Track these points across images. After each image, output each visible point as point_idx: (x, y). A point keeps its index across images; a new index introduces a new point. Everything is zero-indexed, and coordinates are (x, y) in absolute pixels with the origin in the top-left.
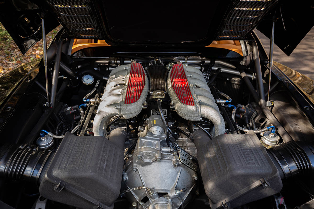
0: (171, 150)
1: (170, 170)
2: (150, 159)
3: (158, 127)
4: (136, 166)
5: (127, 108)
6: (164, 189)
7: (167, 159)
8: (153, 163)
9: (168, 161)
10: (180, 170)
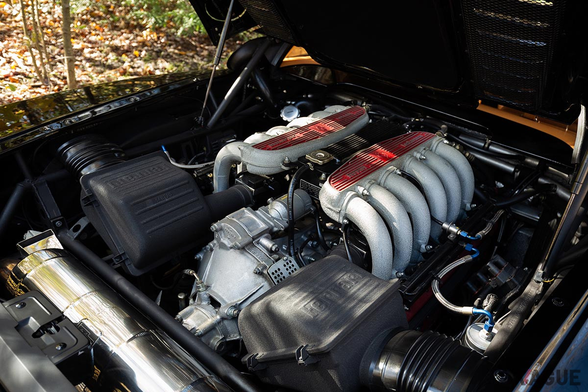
0: (271, 248)
1: (246, 274)
2: (230, 242)
3: (281, 204)
4: (214, 245)
5: (250, 153)
6: (222, 296)
7: (252, 255)
8: (232, 250)
9: (253, 258)
10: (262, 284)
